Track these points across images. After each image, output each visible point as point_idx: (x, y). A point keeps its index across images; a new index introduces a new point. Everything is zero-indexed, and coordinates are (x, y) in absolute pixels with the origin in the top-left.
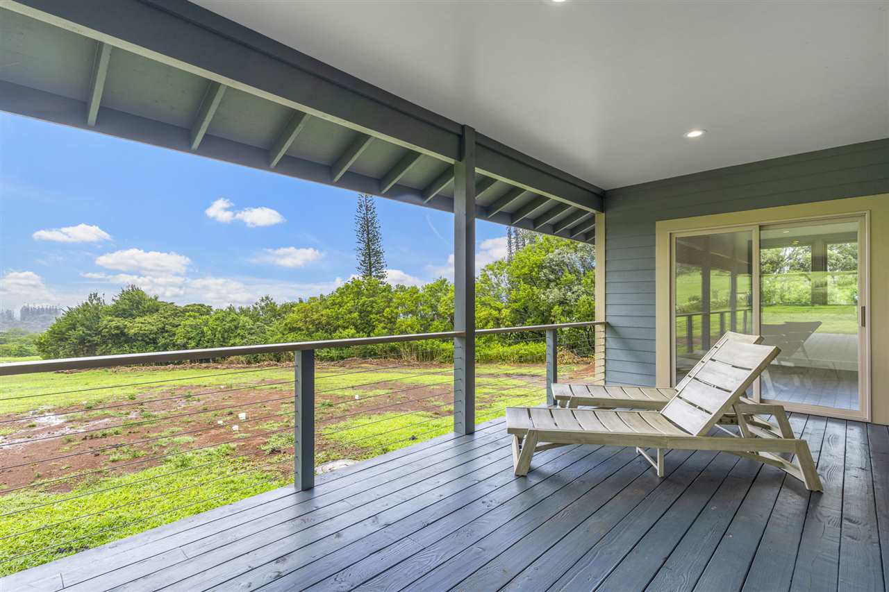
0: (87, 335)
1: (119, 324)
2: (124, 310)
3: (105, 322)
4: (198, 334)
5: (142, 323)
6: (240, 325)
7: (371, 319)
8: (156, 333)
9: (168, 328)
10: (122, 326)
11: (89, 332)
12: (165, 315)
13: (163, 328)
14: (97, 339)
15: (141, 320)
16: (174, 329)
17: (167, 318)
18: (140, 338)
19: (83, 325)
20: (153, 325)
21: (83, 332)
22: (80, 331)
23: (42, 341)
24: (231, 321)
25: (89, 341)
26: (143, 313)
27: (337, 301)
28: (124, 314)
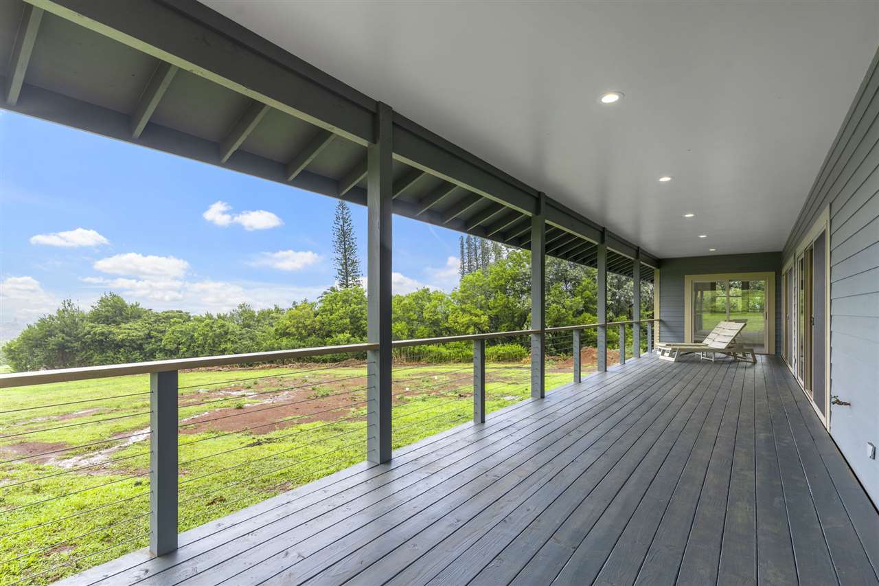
0: (68, 341)
1: (104, 330)
2: (107, 316)
3: (87, 328)
4: (187, 339)
5: (129, 329)
6: (230, 330)
7: (361, 324)
8: (142, 339)
9: (154, 333)
10: (107, 332)
11: (68, 338)
12: (150, 321)
13: (149, 334)
14: (77, 345)
15: (127, 326)
16: (160, 335)
17: (151, 324)
18: (128, 344)
19: (63, 332)
20: (139, 331)
21: (63, 339)
22: (59, 337)
23: (12, 348)
24: (220, 327)
25: (69, 348)
26: (127, 320)
27: (327, 308)
28: (107, 320)
